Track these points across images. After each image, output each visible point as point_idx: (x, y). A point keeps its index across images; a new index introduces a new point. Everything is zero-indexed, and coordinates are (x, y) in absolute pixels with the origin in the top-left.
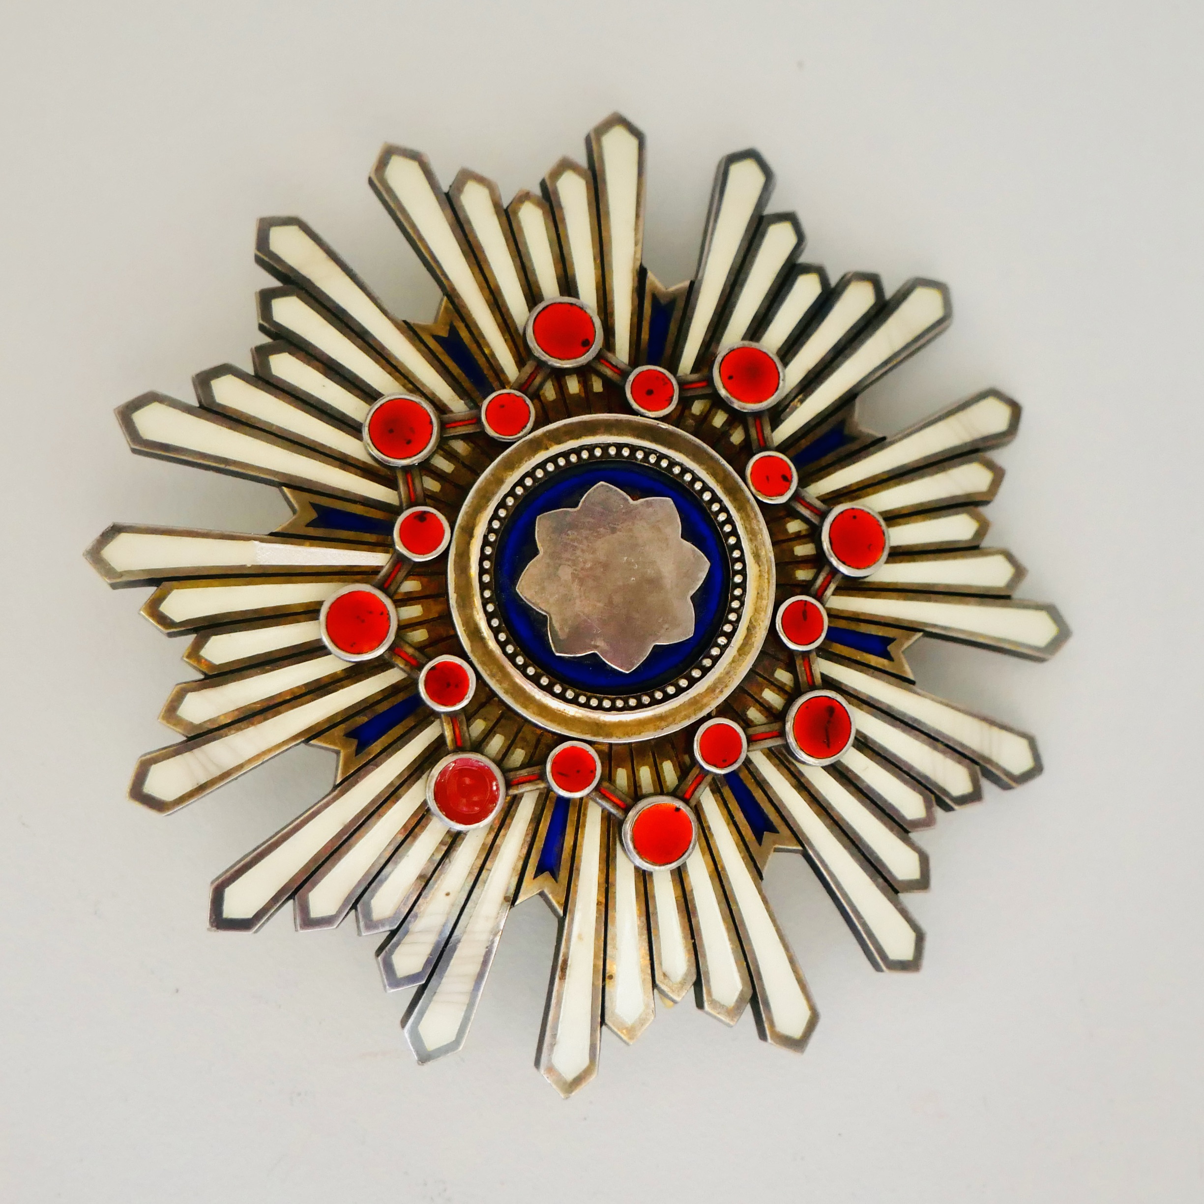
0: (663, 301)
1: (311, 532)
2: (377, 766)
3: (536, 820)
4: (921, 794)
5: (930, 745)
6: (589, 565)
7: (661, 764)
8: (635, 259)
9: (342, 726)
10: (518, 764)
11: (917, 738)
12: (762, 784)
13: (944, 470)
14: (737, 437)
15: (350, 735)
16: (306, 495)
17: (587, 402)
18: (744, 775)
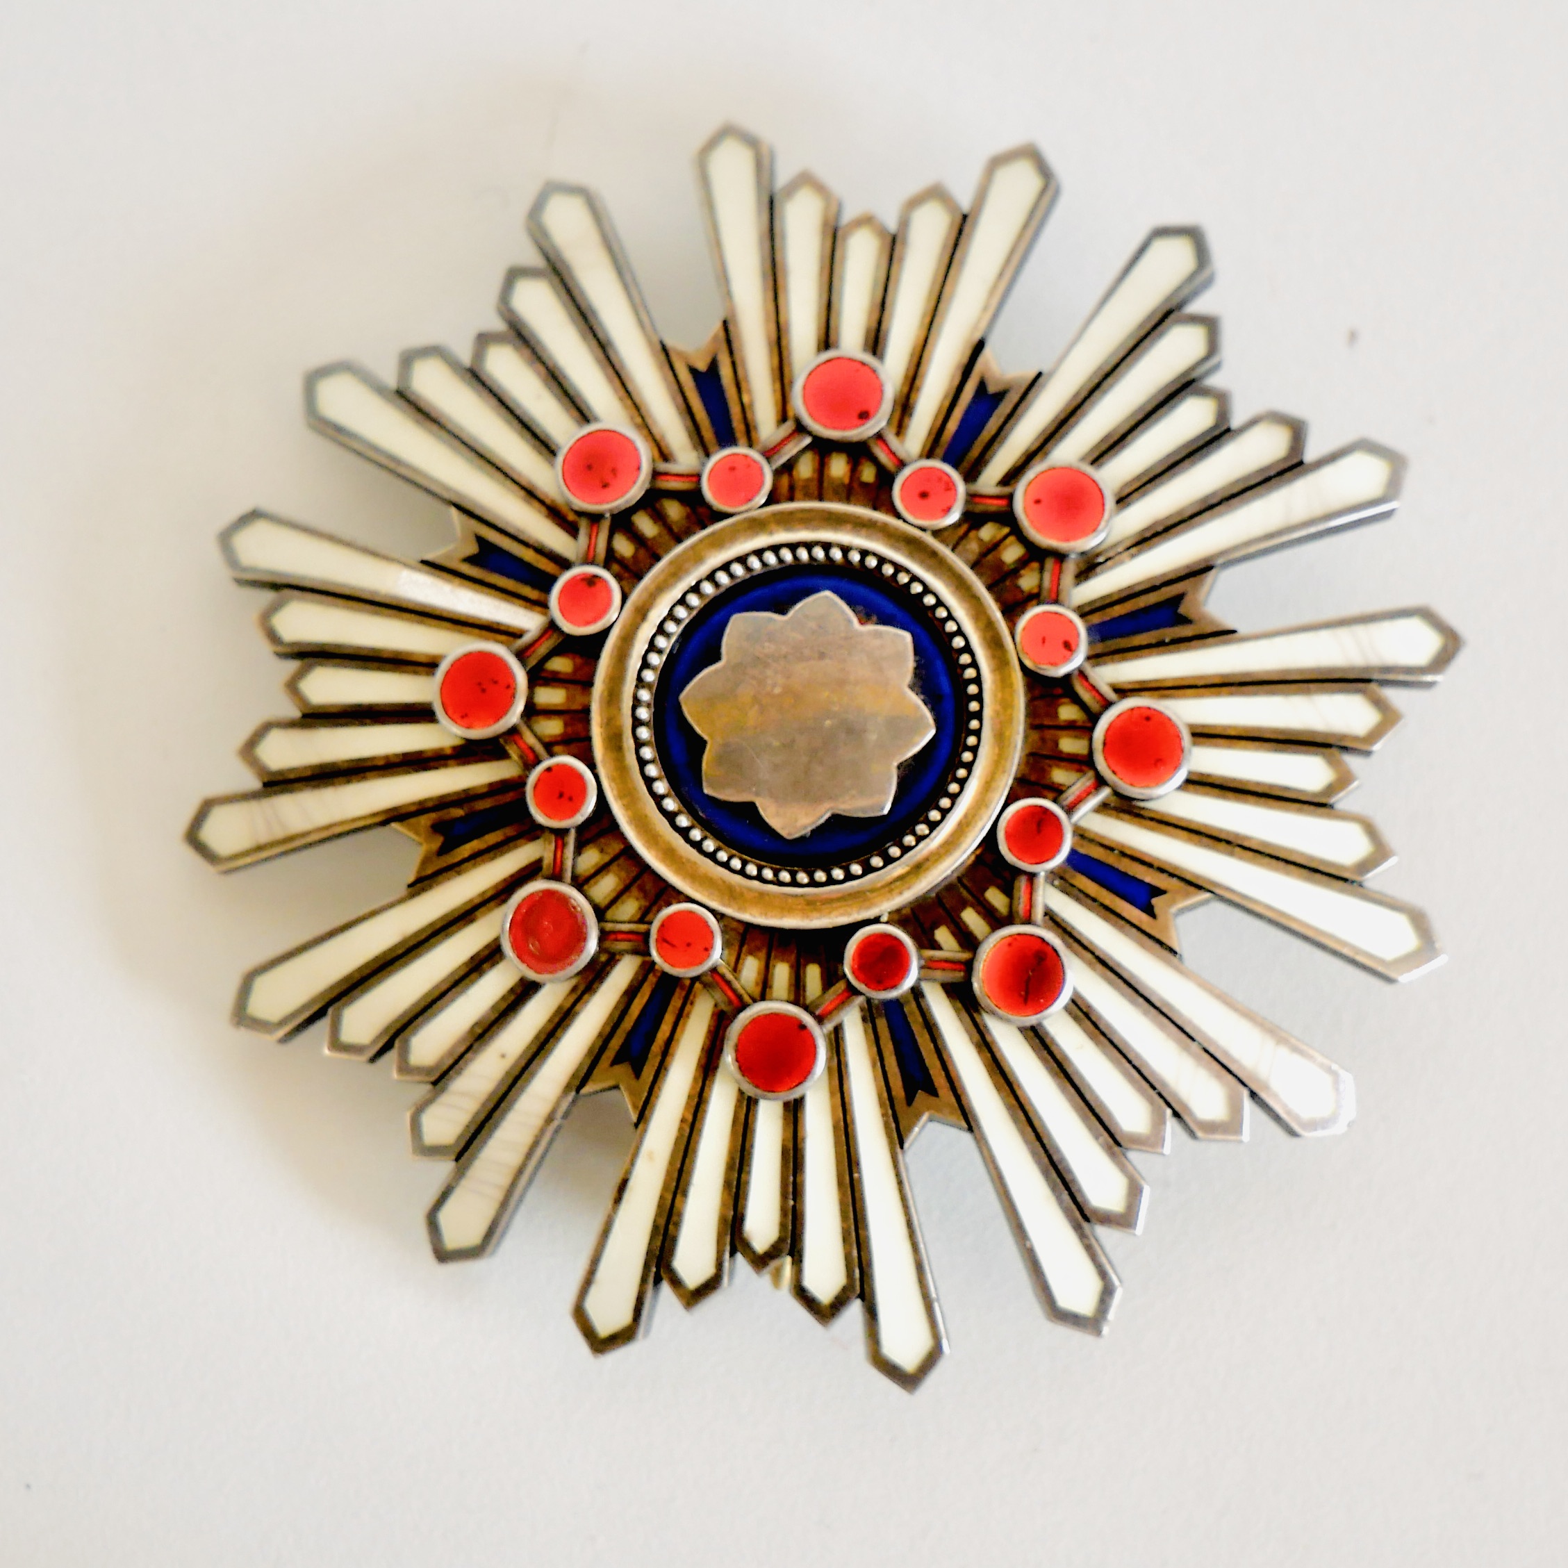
0: (992, 389)
1: (467, 569)
2: (459, 873)
3: (631, 993)
4: (1152, 1102)
5: (1178, 1042)
6: (777, 691)
7: (805, 966)
8: (975, 327)
9: (433, 816)
10: (626, 917)
11: (1162, 1028)
12: (931, 1027)
13: (1308, 692)
14: (1028, 581)
15: (436, 828)
16: (473, 523)
17: (849, 492)
18: (911, 1009)
